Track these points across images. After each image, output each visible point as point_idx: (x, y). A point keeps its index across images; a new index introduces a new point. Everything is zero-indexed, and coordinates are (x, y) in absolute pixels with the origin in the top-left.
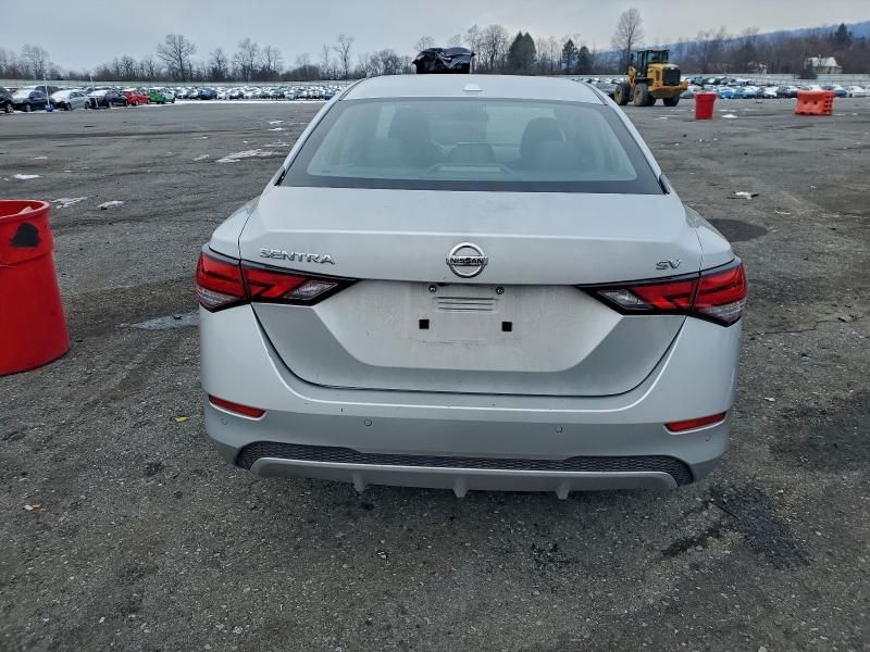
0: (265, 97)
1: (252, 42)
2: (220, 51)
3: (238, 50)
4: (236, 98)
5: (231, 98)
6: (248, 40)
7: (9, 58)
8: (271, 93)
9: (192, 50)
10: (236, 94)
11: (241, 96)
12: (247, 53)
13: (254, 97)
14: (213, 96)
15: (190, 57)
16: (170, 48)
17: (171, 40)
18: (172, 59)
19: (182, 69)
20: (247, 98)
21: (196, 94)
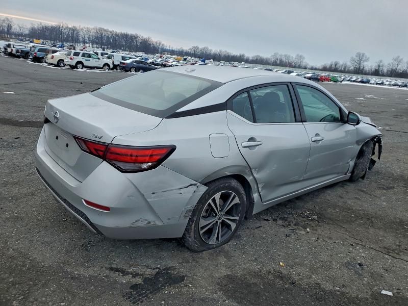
0: (395, 85)
1: (400, 58)
2: (381, 61)
3: (391, 61)
4: (380, 84)
5: (377, 84)
6: (399, 57)
7: (291, 58)
8: (400, 84)
9: (367, 60)
10: (380, 82)
11: (382, 83)
12: (396, 63)
13: (389, 85)
14: (368, 82)
15: (365, 63)
16: (357, 59)
17: (359, 55)
18: (356, 64)
19: (359, 68)
20: (385, 85)
21: (359, 80)
